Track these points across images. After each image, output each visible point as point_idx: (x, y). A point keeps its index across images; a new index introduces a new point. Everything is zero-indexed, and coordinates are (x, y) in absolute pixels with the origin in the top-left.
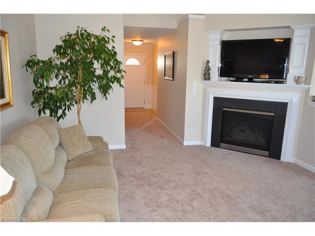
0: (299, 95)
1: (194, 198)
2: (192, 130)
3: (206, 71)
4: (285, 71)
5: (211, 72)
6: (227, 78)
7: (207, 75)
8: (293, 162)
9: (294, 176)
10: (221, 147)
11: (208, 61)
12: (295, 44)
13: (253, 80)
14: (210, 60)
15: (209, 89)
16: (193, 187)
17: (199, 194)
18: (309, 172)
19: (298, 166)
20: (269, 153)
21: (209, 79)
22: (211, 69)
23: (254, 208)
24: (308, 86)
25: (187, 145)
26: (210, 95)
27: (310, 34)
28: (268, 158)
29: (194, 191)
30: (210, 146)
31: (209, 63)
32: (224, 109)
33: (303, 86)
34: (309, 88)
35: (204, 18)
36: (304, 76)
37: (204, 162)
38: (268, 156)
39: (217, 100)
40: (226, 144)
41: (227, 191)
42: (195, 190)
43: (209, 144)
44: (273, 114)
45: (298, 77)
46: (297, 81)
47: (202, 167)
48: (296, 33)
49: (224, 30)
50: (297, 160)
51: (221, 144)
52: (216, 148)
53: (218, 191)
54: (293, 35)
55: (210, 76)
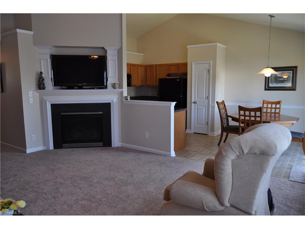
0: (117, 96)
1: (59, 186)
2: (34, 137)
3: (40, 82)
4: (105, 80)
5: (45, 82)
6: (60, 87)
7: (42, 85)
8: (120, 146)
9: (123, 154)
10: (63, 147)
11: (41, 73)
12: (109, 61)
13: (82, 87)
14: (42, 72)
15: (45, 97)
16: (53, 180)
17: (61, 184)
18: (131, 149)
19: (124, 148)
20: (103, 143)
21: (44, 88)
22: (44, 79)
23: (106, 179)
24: (121, 90)
25: (31, 153)
26: (47, 102)
27: (117, 53)
28: (103, 147)
29: (56, 183)
30: (53, 149)
31: (42, 74)
32: (62, 114)
33: (118, 90)
34: (123, 91)
35: (33, 34)
36: (118, 83)
37: (54, 161)
38: (102, 146)
39: (54, 107)
40: (67, 144)
41: (83, 175)
42: (56, 181)
43: (51, 147)
44: (101, 113)
45: (114, 84)
46: (114, 86)
47: (54, 165)
48: (109, 52)
49: (53, 46)
50: (122, 143)
51: (63, 144)
52: (60, 149)
53: (76, 177)
54: (107, 54)
55: (45, 86)
